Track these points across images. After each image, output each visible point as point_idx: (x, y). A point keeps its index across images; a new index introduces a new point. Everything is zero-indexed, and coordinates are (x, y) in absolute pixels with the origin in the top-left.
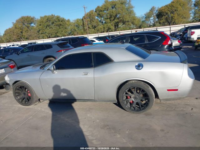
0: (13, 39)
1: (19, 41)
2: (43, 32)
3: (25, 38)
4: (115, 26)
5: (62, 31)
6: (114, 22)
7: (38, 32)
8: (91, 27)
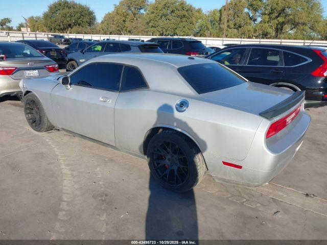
0: (111, 30)
1: (118, 34)
2: (154, 25)
3: (128, 31)
4: (277, 30)
5: (184, 27)
6: (276, 21)
7: (148, 23)
8: (232, 26)
